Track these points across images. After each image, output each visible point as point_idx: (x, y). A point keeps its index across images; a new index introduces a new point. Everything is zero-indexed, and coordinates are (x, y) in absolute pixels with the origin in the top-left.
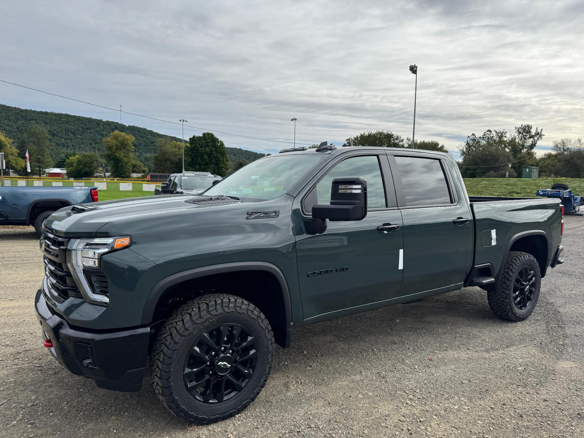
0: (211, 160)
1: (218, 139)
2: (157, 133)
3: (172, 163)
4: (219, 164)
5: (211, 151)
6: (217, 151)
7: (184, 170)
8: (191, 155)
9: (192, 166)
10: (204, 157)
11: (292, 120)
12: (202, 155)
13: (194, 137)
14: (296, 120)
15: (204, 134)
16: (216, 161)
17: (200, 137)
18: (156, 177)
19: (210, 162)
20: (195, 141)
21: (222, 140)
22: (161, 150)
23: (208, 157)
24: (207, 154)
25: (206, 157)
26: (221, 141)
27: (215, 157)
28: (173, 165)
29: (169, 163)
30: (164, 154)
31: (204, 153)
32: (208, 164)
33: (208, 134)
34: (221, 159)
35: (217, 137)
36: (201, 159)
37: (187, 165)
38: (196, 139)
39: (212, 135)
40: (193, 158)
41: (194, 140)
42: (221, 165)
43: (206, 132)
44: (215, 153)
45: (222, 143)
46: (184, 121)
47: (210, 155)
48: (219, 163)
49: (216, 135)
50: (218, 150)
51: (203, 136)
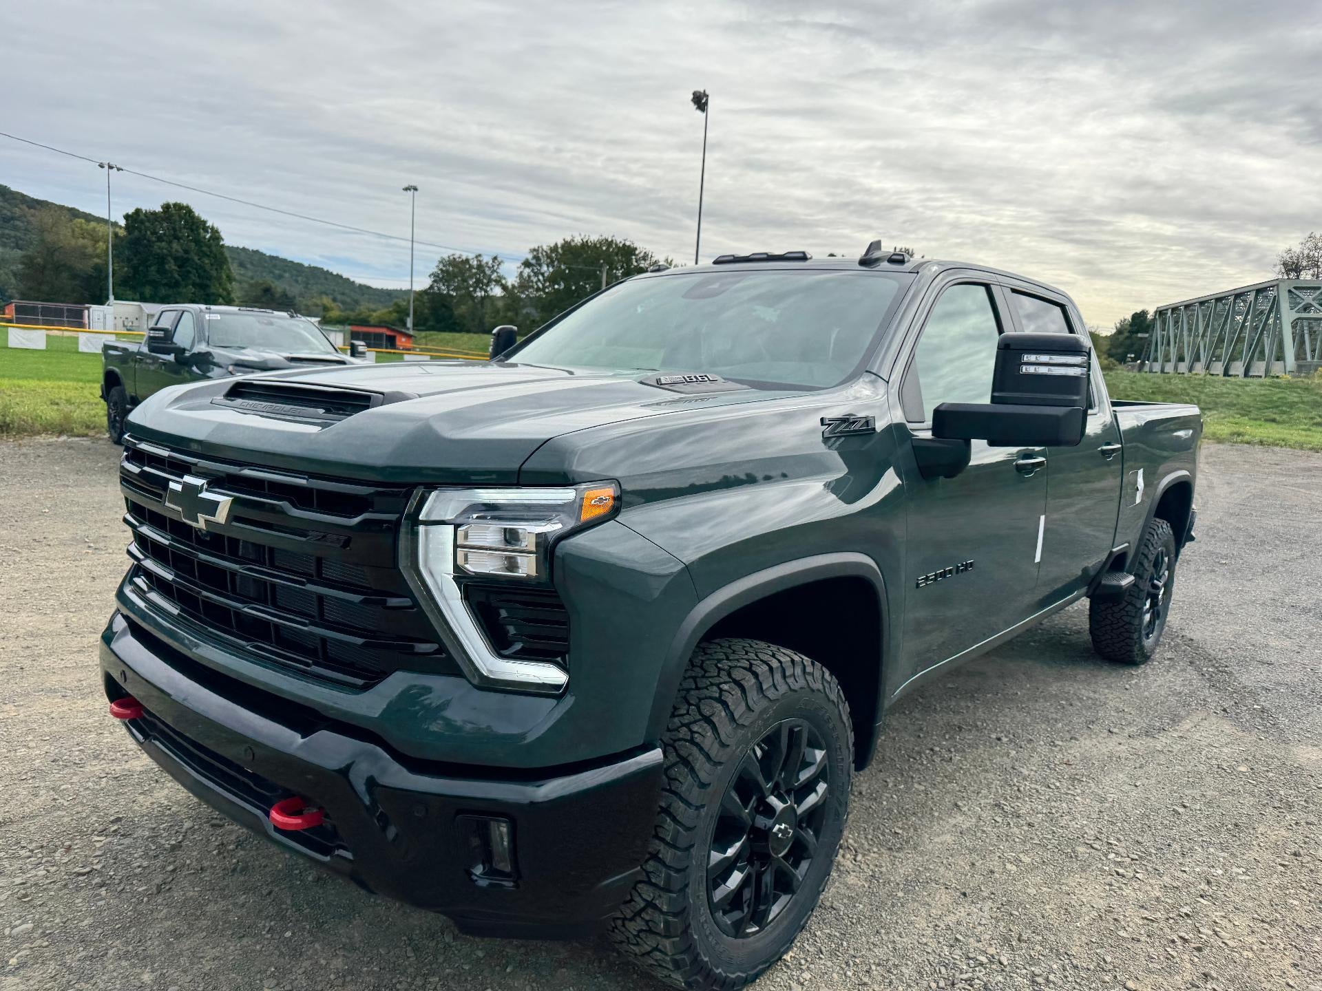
0: (185, 275)
1: (205, 222)
2: (23, 195)
3: (74, 276)
4: (208, 286)
5: (186, 252)
6: (202, 251)
7: (111, 297)
8: (129, 260)
9: (133, 288)
10: (167, 267)
11: (406, 189)
12: (162, 260)
13: (138, 211)
14: (416, 189)
15: (166, 207)
16: (199, 277)
17: (154, 214)
18: (33, 311)
19: (183, 280)
20: (142, 222)
21: (215, 226)
22: (42, 241)
23: (179, 267)
24: (176, 259)
25: (171, 266)
26: (212, 228)
27: (196, 269)
28: (77, 282)
29: (65, 275)
30: (51, 250)
31: (167, 255)
32: (176, 284)
33: (178, 207)
34: (214, 273)
35: (203, 217)
36: (158, 272)
37: (120, 285)
38: (142, 217)
39: (189, 211)
40: (135, 269)
41: (135, 219)
42: (213, 290)
43: (172, 201)
44: (196, 258)
45: (217, 232)
46: (111, 167)
47: (182, 262)
48: (208, 282)
49: (200, 212)
50: (205, 249)
51: (164, 212)
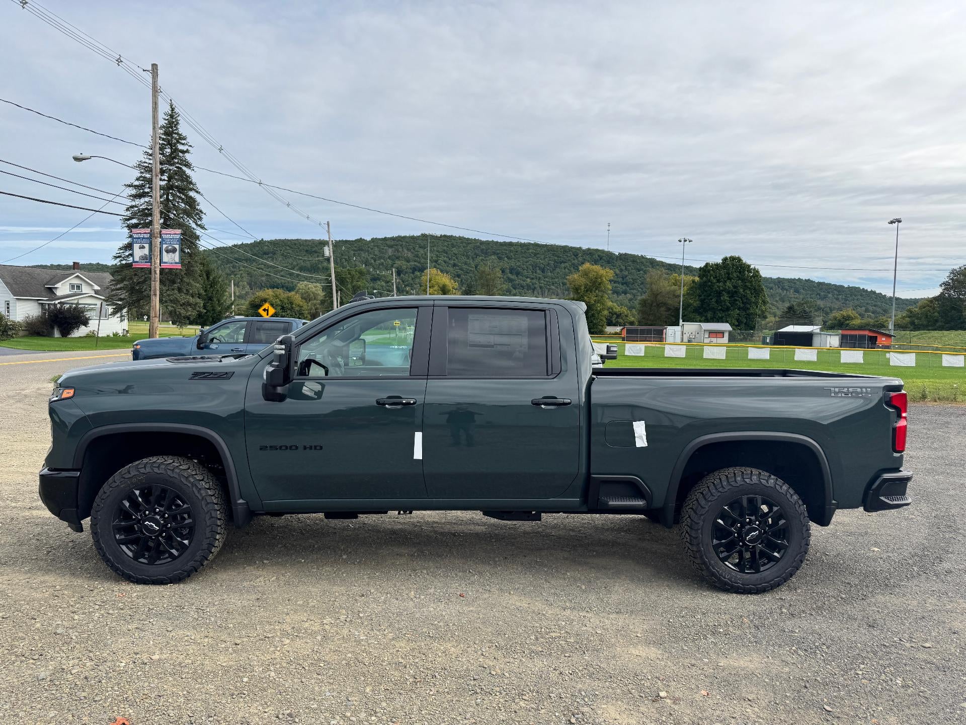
0: (733, 303)
1: (749, 266)
2: (662, 262)
3: (668, 309)
4: (748, 309)
5: (735, 287)
6: (745, 286)
7: (681, 321)
8: (700, 296)
9: (700, 314)
10: (722, 298)
11: (892, 222)
12: (719, 294)
13: (707, 264)
14: (899, 221)
15: (725, 259)
16: (743, 303)
17: (717, 265)
18: (635, 332)
19: (732, 306)
20: (709, 271)
21: (757, 267)
22: (652, 290)
23: (729, 297)
24: (728, 293)
25: (725, 297)
26: (754, 269)
27: (741, 298)
28: (669, 313)
29: (663, 309)
30: (655, 295)
31: (722, 291)
32: (728, 309)
33: (733, 259)
34: (753, 300)
35: (748, 262)
36: (717, 302)
37: (693, 312)
38: (709, 268)
39: (739, 259)
40: (702, 301)
41: (706, 271)
42: (752, 311)
43: (728, 256)
44: (741, 290)
45: (758, 272)
46: (685, 241)
47: (733, 294)
48: (749, 306)
49: (746, 260)
50: (747, 284)
51: (723, 263)
